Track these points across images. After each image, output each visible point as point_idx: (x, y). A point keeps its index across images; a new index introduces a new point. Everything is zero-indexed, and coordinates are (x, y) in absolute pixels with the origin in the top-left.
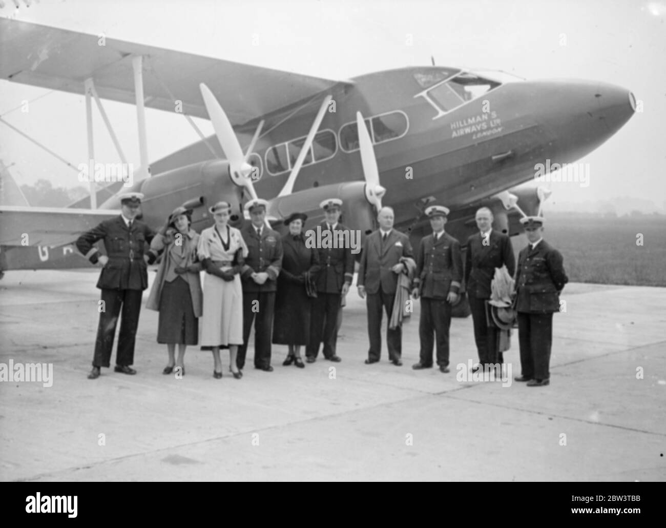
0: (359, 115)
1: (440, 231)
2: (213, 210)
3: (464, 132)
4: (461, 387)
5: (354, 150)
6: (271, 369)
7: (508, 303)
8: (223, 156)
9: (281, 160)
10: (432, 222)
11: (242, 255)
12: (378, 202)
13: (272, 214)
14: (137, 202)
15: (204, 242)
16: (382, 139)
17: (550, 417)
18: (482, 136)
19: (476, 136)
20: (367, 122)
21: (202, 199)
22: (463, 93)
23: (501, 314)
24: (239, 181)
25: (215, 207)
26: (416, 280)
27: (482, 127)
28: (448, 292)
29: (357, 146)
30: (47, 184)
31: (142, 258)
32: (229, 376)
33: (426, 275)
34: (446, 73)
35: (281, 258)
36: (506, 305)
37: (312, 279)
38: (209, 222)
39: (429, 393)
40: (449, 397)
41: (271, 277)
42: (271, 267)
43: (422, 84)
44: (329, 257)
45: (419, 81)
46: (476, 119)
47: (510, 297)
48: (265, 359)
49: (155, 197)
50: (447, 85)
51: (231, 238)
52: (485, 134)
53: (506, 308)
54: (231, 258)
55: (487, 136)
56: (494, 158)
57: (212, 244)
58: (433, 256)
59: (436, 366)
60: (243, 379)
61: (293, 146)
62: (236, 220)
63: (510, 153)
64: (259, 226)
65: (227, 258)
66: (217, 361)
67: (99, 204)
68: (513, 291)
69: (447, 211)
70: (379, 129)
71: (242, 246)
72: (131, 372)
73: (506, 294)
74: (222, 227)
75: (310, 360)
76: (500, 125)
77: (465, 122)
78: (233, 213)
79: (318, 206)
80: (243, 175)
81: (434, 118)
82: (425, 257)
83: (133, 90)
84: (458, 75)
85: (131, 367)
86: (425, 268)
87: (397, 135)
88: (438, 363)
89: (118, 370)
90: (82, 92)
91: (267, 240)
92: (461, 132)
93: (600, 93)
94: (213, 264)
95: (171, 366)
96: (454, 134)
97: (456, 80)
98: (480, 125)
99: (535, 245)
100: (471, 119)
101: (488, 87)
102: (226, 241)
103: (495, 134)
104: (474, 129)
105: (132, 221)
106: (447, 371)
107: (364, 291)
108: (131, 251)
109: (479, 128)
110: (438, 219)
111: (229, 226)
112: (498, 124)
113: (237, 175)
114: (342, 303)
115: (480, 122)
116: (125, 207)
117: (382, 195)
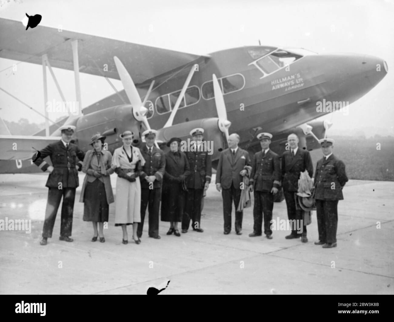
0: (214, 76)
1: (266, 149)
2: (122, 136)
3: (280, 87)
4: (281, 249)
5: (211, 99)
6: (159, 237)
7: (309, 194)
8: (128, 102)
9: (165, 104)
10: (262, 143)
11: (141, 165)
12: (226, 131)
13: (160, 139)
14: (72, 132)
15: (116, 157)
16: (229, 91)
17: (340, 269)
18: (291, 89)
19: (287, 89)
20: (219, 81)
21: (115, 130)
22: (279, 62)
23: (305, 202)
24: (139, 118)
25: (123, 134)
26: (251, 180)
27: (291, 83)
28: (272, 187)
29: (213, 95)
30: (26, 121)
31: (75, 167)
32: (132, 242)
33: (258, 177)
34: (268, 50)
35: (164, 166)
36: (308, 196)
37: (185, 180)
38: (120, 144)
39: (260, 253)
40: (273, 256)
41: (157, 179)
42: (158, 172)
43: (253, 57)
44: (196, 166)
45: (251, 55)
46: (287, 78)
47: (310, 191)
48: (155, 231)
49: (86, 128)
50: (269, 57)
51: (134, 154)
52: (293, 87)
53: (308, 198)
54: (134, 167)
55: (294, 89)
56: (299, 102)
57: (121, 158)
58: (262, 164)
59: (263, 234)
60: (141, 244)
61: (172, 96)
62: (136, 143)
63: (309, 99)
64: (150, 147)
65: (131, 167)
66: (125, 232)
67: (51, 133)
68: (312, 187)
69: (271, 136)
70: (227, 85)
71: (141, 159)
72: (70, 240)
73: (308, 189)
74: (127, 147)
75: (184, 231)
76: (302, 82)
77: (280, 80)
78: (135, 138)
79: (189, 134)
80: (141, 114)
81: (261, 78)
82: (257, 165)
83: (73, 62)
84: (275, 51)
85: (70, 237)
86: (257, 172)
87: (237, 89)
88: (265, 232)
89: (62, 239)
90: (40, 63)
91: (155, 155)
92: (278, 87)
93: (365, 62)
94: (122, 171)
95: (96, 236)
96: (274, 88)
97: (274, 54)
98: (290, 82)
99: (327, 157)
100: (284, 78)
101: (294, 58)
102: (130, 156)
103: (300, 87)
104: (286, 84)
105: (68, 144)
106: (271, 238)
107: (220, 187)
108: (69, 163)
109: (289, 84)
110: (265, 141)
111: (132, 146)
112: (301, 82)
113: (137, 115)
114: (204, 195)
115: (289, 81)
116: (64, 135)
117: (229, 126)
